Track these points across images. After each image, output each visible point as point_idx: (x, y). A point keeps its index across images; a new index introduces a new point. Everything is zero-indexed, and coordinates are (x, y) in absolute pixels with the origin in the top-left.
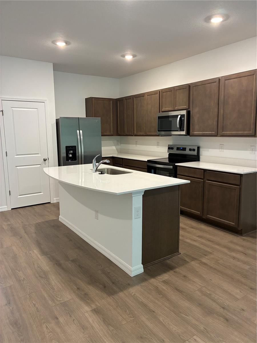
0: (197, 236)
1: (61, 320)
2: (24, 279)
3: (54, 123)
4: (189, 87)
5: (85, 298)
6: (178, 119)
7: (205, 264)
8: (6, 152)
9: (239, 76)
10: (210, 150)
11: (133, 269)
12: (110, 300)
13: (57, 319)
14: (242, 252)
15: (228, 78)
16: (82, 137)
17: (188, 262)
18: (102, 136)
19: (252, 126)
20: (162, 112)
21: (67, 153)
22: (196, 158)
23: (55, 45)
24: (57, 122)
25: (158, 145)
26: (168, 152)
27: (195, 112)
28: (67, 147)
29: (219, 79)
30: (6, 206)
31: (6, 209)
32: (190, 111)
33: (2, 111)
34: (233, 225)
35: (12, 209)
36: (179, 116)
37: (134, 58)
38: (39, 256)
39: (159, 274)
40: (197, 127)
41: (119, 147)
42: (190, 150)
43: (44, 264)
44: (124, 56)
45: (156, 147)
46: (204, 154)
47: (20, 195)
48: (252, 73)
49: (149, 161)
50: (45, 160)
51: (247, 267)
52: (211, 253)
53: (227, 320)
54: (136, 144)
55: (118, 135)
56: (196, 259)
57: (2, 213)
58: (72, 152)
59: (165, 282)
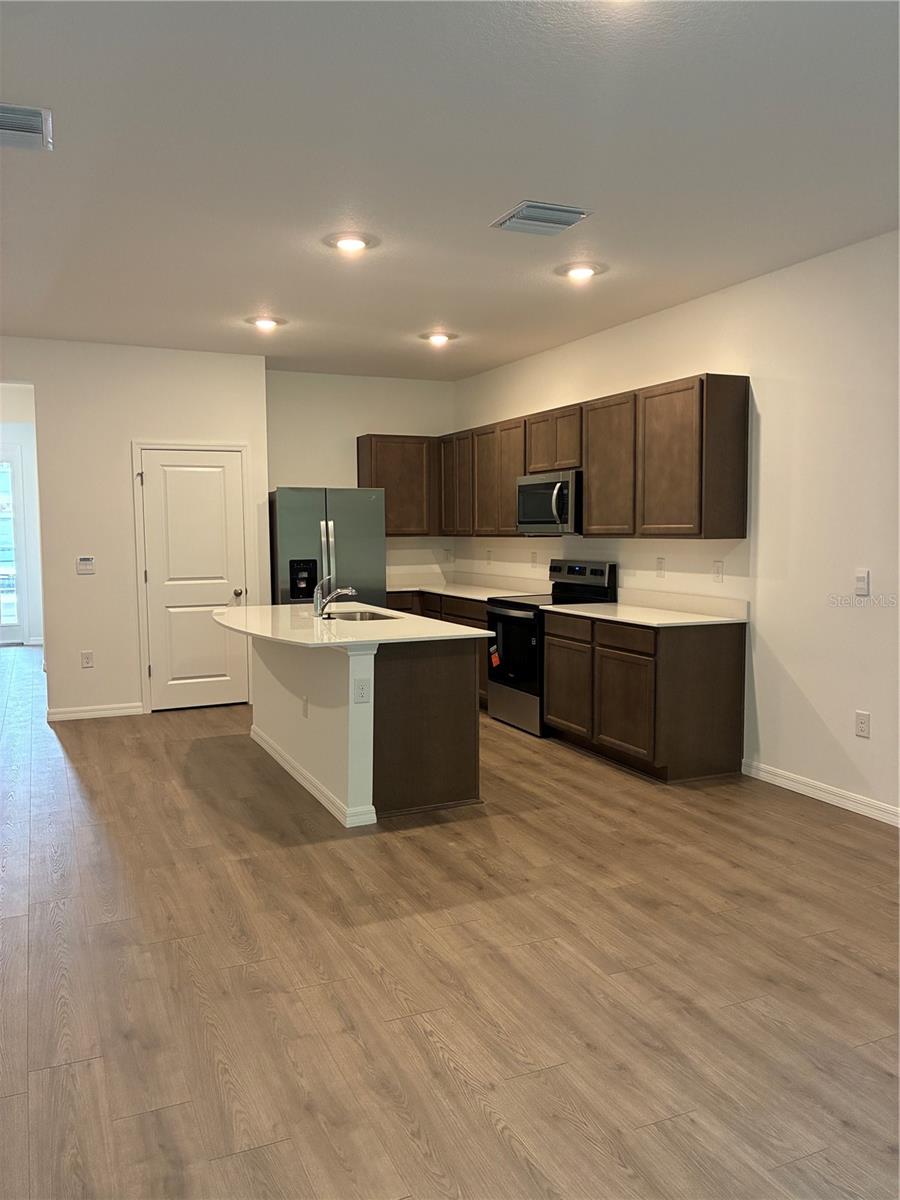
0: (556, 780)
1: (179, 866)
3: (264, 503)
4: (580, 411)
5: (237, 845)
6: (555, 492)
7: (522, 820)
8: (146, 572)
9: (669, 390)
10: (638, 572)
11: (349, 811)
12: (282, 852)
13: (174, 864)
15: (650, 393)
16: (331, 540)
17: (486, 816)
18: (387, 535)
19: (695, 513)
20: (531, 473)
21: (294, 581)
22: (609, 595)
23: (251, 326)
24: (272, 498)
25: (533, 562)
26: (550, 580)
27: (592, 473)
28: (292, 562)
29: (635, 396)
30: (140, 704)
31: (140, 711)
32: (582, 472)
33: (141, 475)
34: (644, 754)
35: (153, 711)
36: (558, 485)
37: (452, 341)
38: (179, 790)
39: (406, 828)
40: (595, 513)
41: (451, 567)
42: (594, 572)
43: (184, 799)
44: (426, 337)
45: (530, 565)
46: (630, 582)
47: (174, 679)
48: (690, 385)
49: (491, 601)
50: (238, 594)
51: (606, 829)
52: (553, 806)
53: (481, 888)
54: (489, 559)
55: (443, 534)
56: (508, 812)
57: (129, 718)
58: (305, 575)
59: (409, 839)
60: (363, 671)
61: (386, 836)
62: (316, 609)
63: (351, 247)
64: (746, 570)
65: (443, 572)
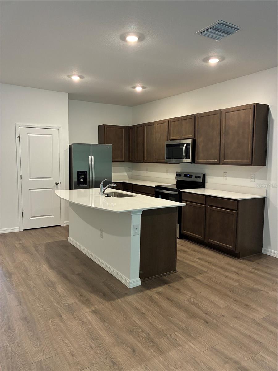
0: (197, 258)
1: (65, 317)
2: (34, 287)
3: (67, 149)
4: (194, 118)
5: (87, 302)
6: (184, 147)
7: (199, 281)
8: (21, 175)
9: (238, 109)
10: (214, 177)
11: (131, 281)
12: (108, 304)
13: (61, 316)
14: (236, 273)
15: (228, 111)
16: (93, 163)
17: (183, 279)
18: (113, 162)
19: (250, 156)
20: (171, 140)
21: (79, 178)
22: (202, 185)
23: (70, 78)
24: (70, 147)
25: (167, 172)
26: (176, 179)
27: (200, 141)
28: (78, 172)
29: (221, 111)
30: (19, 227)
31: (18, 230)
32: (195, 140)
33: (19, 137)
34: (231, 248)
35: (24, 230)
36: (185, 145)
37: (144, 89)
38: (48, 270)
39: (155, 287)
40: (201, 155)
41: (130, 173)
42: (196, 177)
43: (52, 276)
44: (134, 88)
45: (165, 173)
46: (209, 181)
47: (32, 217)
48: (249, 107)
49: (156, 187)
50: (57, 184)
51: (236, 284)
52: (206, 272)
53: (207, 322)
54: (147, 170)
55: (129, 161)
56: (191, 276)
57: (14, 233)
58: (83, 177)
59: (159, 293)
61: (148, 292)
63: (132, 39)
64: (265, 177)
65: (128, 175)
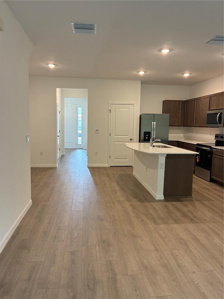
0: (214, 194)
1: (116, 204)
3: (138, 117)
5: (129, 201)
6: (218, 115)
7: (204, 204)
8: (110, 133)
11: (157, 196)
12: (140, 204)
13: (114, 203)
16: (155, 127)
17: (194, 201)
18: (169, 126)
20: (211, 110)
21: (145, 137)
23: (138, 73)
24: (140, 115)
26: (215, 139)
28: (144, 132)
30: (107, 164)
31: (107, 166)
33: (110, 110)
35: (110, 166)
36: (219, 113)
37: (190, 75)
38: (116, 185)
39: (172, 202)
41: (186, 135)
43: (117, 188)
44: (183, 74)
45: (209, 135)
47: (115, 159)
49: (197, 144)
50: (131, 140)
52: (212, 200)
53: (192, 220)
54: (197, 133)
56: (200, 201)
57: (105, 168)
58: (148, 135)
59: (172, 204)
60: (162, 161)
61: (166, 203)
62: (150, 144)
63: (165, 52)
65: (184, 136)
